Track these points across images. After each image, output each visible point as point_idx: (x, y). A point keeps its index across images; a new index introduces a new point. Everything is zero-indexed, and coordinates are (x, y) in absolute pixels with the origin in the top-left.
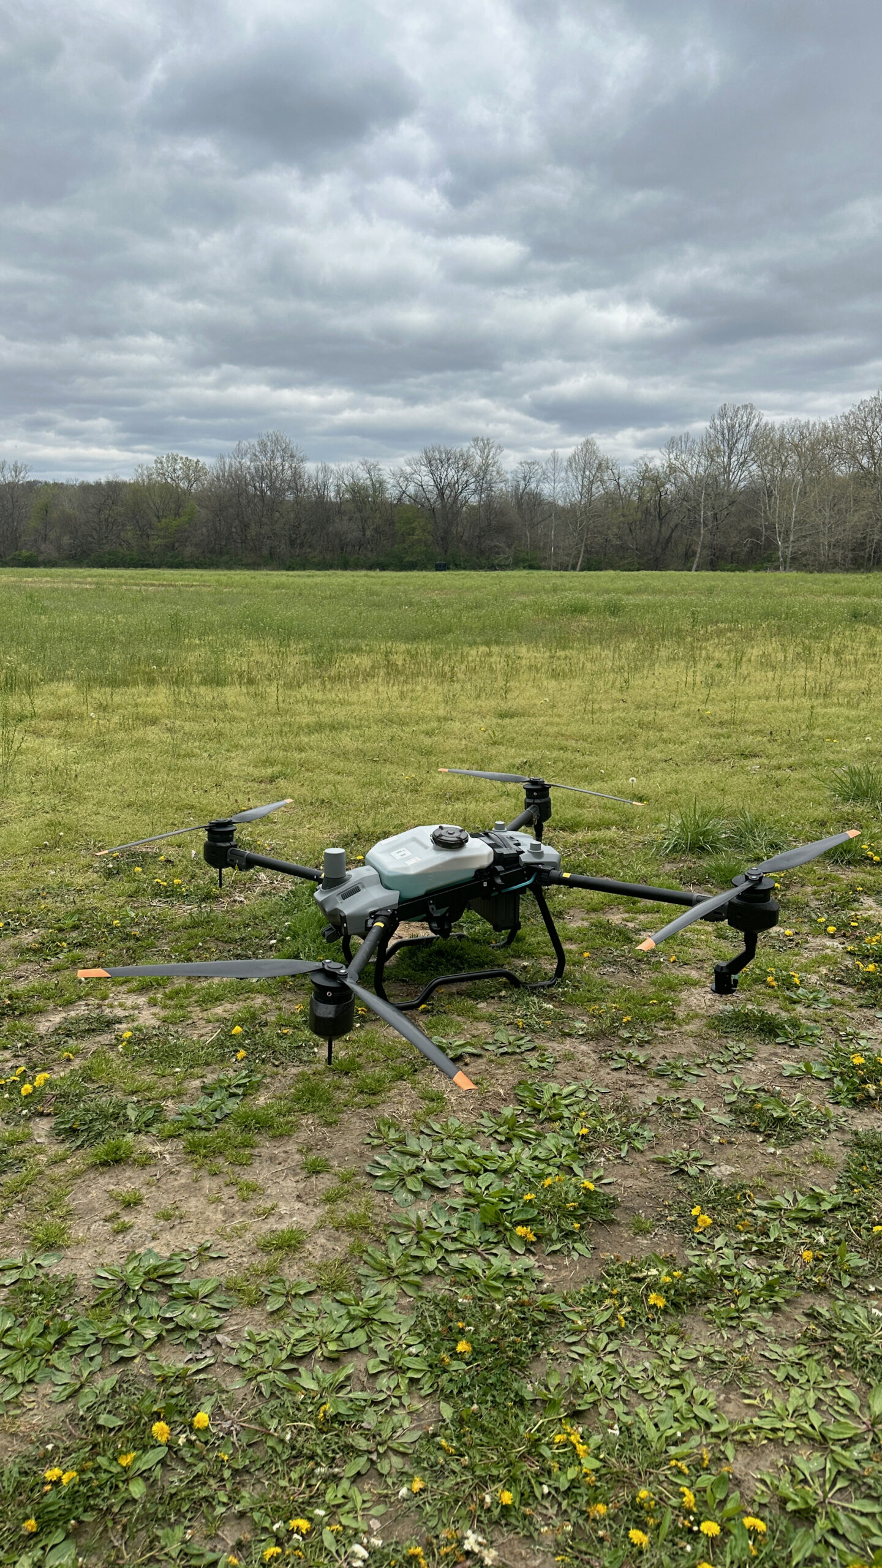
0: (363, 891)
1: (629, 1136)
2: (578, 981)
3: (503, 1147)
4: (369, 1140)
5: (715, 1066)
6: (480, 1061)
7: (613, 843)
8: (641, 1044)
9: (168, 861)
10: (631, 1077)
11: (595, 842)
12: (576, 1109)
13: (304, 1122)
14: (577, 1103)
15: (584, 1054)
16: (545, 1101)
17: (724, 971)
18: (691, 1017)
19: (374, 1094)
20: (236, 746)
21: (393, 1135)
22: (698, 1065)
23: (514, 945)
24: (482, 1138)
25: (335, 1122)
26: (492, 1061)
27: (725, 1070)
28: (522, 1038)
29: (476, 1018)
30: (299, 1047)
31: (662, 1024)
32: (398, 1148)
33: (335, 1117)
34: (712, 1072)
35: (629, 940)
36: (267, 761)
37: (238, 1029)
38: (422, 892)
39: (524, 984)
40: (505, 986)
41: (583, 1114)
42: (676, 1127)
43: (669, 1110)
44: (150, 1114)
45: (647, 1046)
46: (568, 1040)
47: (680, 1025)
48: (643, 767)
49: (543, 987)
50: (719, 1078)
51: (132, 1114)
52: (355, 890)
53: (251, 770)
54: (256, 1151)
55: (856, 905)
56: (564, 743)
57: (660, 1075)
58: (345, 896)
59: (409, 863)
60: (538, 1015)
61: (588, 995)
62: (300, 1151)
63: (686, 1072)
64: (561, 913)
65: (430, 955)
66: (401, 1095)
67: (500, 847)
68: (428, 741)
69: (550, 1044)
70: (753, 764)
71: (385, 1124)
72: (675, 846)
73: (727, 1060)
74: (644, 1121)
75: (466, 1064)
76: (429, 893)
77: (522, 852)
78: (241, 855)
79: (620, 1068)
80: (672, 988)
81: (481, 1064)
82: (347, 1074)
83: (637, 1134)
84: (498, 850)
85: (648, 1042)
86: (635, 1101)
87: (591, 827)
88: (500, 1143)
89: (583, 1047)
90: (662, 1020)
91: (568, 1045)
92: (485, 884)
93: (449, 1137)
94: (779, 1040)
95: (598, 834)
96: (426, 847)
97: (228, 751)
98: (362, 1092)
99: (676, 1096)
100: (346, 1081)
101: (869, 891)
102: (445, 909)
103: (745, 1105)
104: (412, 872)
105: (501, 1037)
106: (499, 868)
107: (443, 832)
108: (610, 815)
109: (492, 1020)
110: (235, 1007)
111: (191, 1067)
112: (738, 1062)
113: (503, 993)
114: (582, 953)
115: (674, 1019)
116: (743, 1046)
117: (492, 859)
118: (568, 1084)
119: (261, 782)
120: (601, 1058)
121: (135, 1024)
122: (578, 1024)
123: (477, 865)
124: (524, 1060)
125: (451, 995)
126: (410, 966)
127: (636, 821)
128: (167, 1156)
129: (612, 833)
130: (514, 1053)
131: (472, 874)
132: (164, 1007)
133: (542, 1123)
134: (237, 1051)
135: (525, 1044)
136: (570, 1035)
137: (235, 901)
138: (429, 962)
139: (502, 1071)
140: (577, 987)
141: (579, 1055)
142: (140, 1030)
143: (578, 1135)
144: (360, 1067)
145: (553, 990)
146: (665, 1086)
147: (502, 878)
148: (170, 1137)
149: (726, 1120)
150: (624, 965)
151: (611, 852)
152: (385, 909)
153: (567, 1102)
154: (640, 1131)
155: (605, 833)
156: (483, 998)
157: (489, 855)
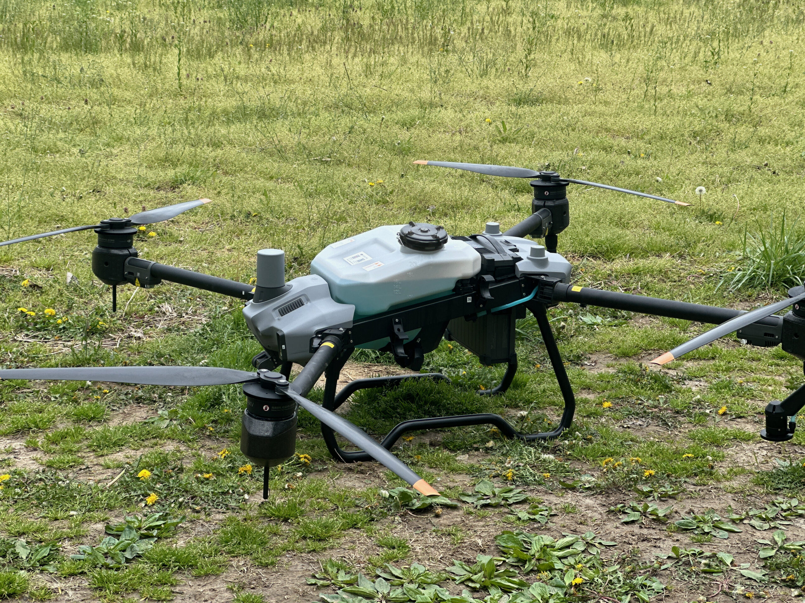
0: (307, 305)
1: (633, 587)
2: (592, 434)
3: (477, 595)
4: (313, 581)
5: (754, 522)
6: (456, 513)
7: (664, 275)
8: (664, 498)
10: (645, 531)
11: (637, 273)
12: (571, 561)
13: (234, 563)
14: (573, 555)
15: (588, 507)
16: (532, 552)
17: (778, 411)
18: (734, 474)
19: (320, 540)
20: (119, 139)
21: (342, 577)
22: (733, 521)
23: (510, 392)
24: (452, 585)
25: (273, 564)
26: (470, 513)
27: (766, 526)
28: (511, 491)
29: (453, 470)
30: (223, 493)
31: (694, 480)
32: (349, 588)
33: (271, 559)
34: (750, 528)
35: (667, 388)
36: (166, 159)
37: (145, 474)
38: (385, 306)
39: (520, 435)
40: (494, 436)
41: (580, 566)
42: (694, 581)
43: (688, 564)
44: (45, 552)
45: (671, 501)
46: (570, 494)
47: (718, 481)
48: (721, 176)
49: (544, 439)
50: (758, 534)
51: (23, 553)
52: (297, 304)
53: (143, 171)
54: (177, 589)
56: (608, 140)
57: (684, 529)
58: (284, 311)
59: (369, 269)
60: (533, 467)
61: (604, 449)
62: (231, 590)
63: (716, 527)
64: (579, 357)
65: (396, 400)
66: (353, 542)
67: (489, 252)
68: (404, 135)
69: (546, 497)
71: (333, 565)
72: (752, 279)
73: (770, 516)
74: (655, 573)
75: (437, 516)
76: (396, 309)
77: (520, 259)
78: (143, 266)
79: (633, 522)
80: (716, 442)
81: (456, 516)
82: (286, 520)
83: (643, 586)
84: (488, 256)
85: (671, 497)
86: (646, 556)
87: (633, 253)
88: (474, 590)
89: (589, 501)
90: (696, 475)
91: (569, 498)
92: (469, 300)
93: (411, 582)
95: (642, 263)
96: (391, 250)
97: (108, 145)
98: (304, 538)
99: (698, 550)
100: (284, 528)
102: (416, 332)
103: (783, 559)
104: (373, 279)
105: (485, 488)
106: (488, 278)
107: (413, 229)
108: (664, 238)
109: (472, 471)
110: (139, 453)
111: (89, 511)
112: (786, 518)
113: (491, 444)
114: (601, 404)
115: (711, 474)
116: (794, 502)
117: (478, 268)
118: (564, 536)
119: (159, 189)
120: (610, 512)
121: (13, 469)
122: (584, 478)
123: (459, 274)
124: (511, 513)
125: (422, 445)
126: (369, 413)
127: (700, 245)
128: (70, 593)
129: (665, 261)
130: (497, 506)
131: (452, 286)
132: (46, 452)
133: (528, 574)
134: (146, 495)
135: (515, 495)
136: (573, 489)
137: (130, 337)
138: (394, 408)
139: (481, 523)
140: (590, 441)
141: (583, 509)
142: (20, 474)
143: (571, 585)
144: (302, 513)
145: (557, 441)
146: (687, 541)
147: (492, 292)
148: (71, 575)
149: (758, 574)
150: (656, 417)
151: (658, 287)
152: (336, 327)
153: (561, 554)
154: (648, 583)
155: (652, 262)
156: (466, 448)
157: (475, 261)
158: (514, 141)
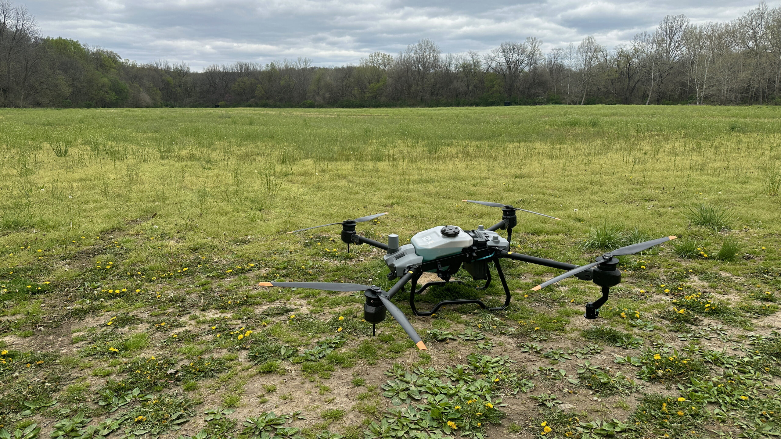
0: (406, 256)
1: (520, 385)
2: (518, 309)
3: (454, 384)
4: (387, 373)
5: (578, 355)
6: (455, 342)
7: (558, 242)
8: (541, 341)
9: (333, 241)
10: (531, 357)
11: (548, 241)
12: (497, 369)
13: (359, 362)
14: (498, 366)
15: (509, 343)
16: (481, 364)
17: (591, 307)
18: (573, 330)
19: (397, 353)
21: (400, 372)
22: (569, 354)
23: (489, 289)
24: (444, 378)
25: (374, 364)
26: (460, 343)
27: (583, 357)
28: (479, 333)
29: (458, 322)
30: (368, 328)
31: (556, 332)
32: (399, 378)
33: (374, 361)
34: (575, 358)
35: (551, 290)
36: (391, 197)
37: (341, 318)
38: (434, 257)
39: (487, 308)
40: (478, 308)
41: (500, 372)
42: (548, 383)
43: (546, 374)
44: (291, 352)
45: (544, 342)
46: (503, 336)
47: (566, 334)
48: (586, 204)
49: (497, 310)
50: (579, 361)
51: (283, 351)
52: (402, 255)
53: (382, 200)
54: (333, 373)
55: (687, 279)
56: (545, 190)
57: (547, 357)
58: (398, 258)
59: (429, 243)
60: (490, 323)
61: (521, 315)
62: (353, 375)
63: (561, 357)
64: (519, 275)
65: (443, 291)
66: (410, 354)
67: (477, 237)
68: (473, 189)
69: (492, 337)
70: (650, 205)
71: (396, 367)
72: (592, 245)
73: (585, 352)
74: (531, 378)
75: (447, 343)
76: (439, 259)
77: (488, 240)
78: (357, 237)
79: (526, 352)
80: (568, 315)
81: (455, 344)
82: (386, 342)
83: (525, 384)
84: (476, 239)
85: (545, 340)
86: (529, 369)
87: (547, 233)
88: (453, 381)
89: (510, 340)
90: (557, 330)
91: (502, 338)
92: (468, 256)
93: (427, 376)
94: (618, 344)
95: (551, 237)
96: (439, 236)
97: (375, 191)
98: (391, 351)
99: (553, 367)
100: (385, 345)
101: (696, 272)
102: (448, 267)
103: (587, 375)
104: (430, 247)
105: (468, 332)
106: (474, 248)
107: (447, 229)
108: (560, 228)
109: (467, 323)
110: (345, 308)
111: (316, 333)
112: (592, 354)
113: (476, 311)
114: (524, 295)
115: (563, 330)
116: (596, 346)
117: (472, 243)
118: (496, 357)
119: (386, 206)
120: (517, 346)
121: (298, 312)
122: (511, 329)
123: (464, 246)
124: (477, 344)
125: (449, 310)
126: (433, 295)
127: (574, 231)
128: (293, 372)
129: (559, 237)
130: (472, 340)
131: (461, 250)
132: (313, 306)
133: (478, 374)
134: (338, 328)
135: (480, 336)
136: (504, 334)
137: (359, 260)
138: (442, 294)
139: (464, 348)
140: (516, 311)
141: (506, 344)
142: (299, 315)
143: (494, 382)
144: (393, 340)
145: (503, 312)
146: (548, 362)
147: (476, 253)
148: (297, 363)
149: (575, 382)
150: (545, 302)
151: (556, 247)
152: (415, 265)
153: (493, 365)
154: (527, 383)
155: (555, 237)
156: (465, 313)
157: (470, 241)
158: (512, 191)
